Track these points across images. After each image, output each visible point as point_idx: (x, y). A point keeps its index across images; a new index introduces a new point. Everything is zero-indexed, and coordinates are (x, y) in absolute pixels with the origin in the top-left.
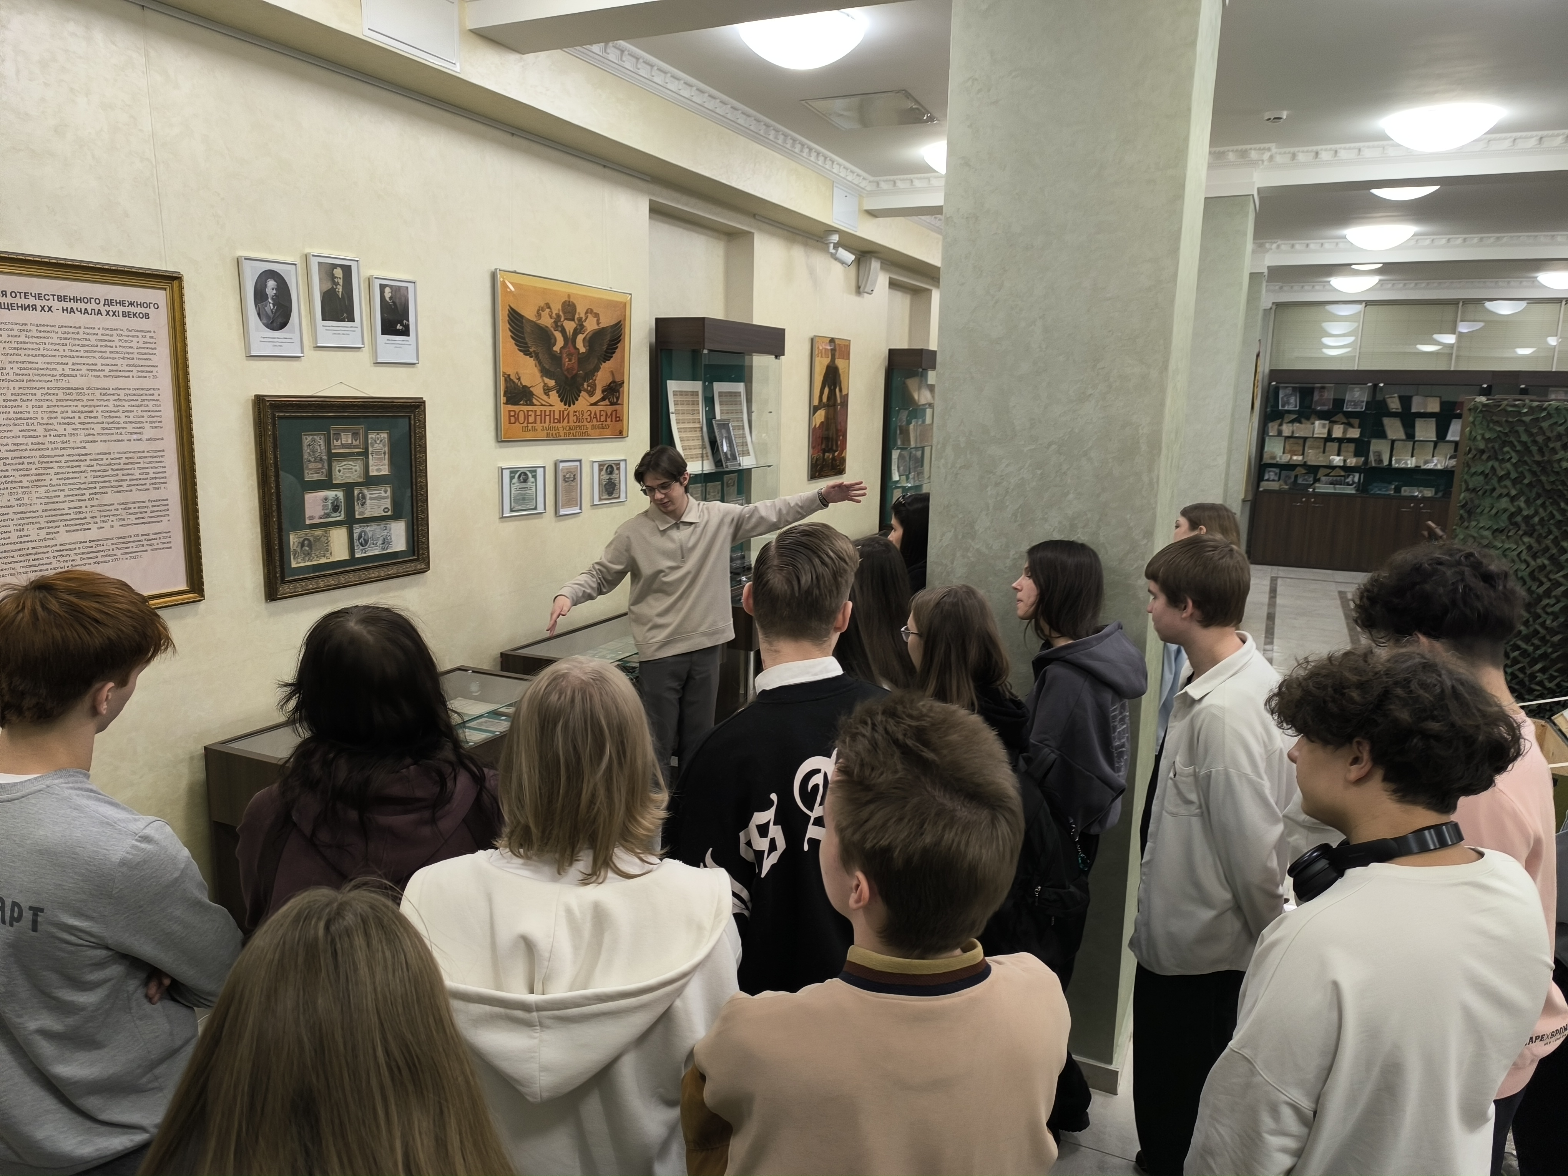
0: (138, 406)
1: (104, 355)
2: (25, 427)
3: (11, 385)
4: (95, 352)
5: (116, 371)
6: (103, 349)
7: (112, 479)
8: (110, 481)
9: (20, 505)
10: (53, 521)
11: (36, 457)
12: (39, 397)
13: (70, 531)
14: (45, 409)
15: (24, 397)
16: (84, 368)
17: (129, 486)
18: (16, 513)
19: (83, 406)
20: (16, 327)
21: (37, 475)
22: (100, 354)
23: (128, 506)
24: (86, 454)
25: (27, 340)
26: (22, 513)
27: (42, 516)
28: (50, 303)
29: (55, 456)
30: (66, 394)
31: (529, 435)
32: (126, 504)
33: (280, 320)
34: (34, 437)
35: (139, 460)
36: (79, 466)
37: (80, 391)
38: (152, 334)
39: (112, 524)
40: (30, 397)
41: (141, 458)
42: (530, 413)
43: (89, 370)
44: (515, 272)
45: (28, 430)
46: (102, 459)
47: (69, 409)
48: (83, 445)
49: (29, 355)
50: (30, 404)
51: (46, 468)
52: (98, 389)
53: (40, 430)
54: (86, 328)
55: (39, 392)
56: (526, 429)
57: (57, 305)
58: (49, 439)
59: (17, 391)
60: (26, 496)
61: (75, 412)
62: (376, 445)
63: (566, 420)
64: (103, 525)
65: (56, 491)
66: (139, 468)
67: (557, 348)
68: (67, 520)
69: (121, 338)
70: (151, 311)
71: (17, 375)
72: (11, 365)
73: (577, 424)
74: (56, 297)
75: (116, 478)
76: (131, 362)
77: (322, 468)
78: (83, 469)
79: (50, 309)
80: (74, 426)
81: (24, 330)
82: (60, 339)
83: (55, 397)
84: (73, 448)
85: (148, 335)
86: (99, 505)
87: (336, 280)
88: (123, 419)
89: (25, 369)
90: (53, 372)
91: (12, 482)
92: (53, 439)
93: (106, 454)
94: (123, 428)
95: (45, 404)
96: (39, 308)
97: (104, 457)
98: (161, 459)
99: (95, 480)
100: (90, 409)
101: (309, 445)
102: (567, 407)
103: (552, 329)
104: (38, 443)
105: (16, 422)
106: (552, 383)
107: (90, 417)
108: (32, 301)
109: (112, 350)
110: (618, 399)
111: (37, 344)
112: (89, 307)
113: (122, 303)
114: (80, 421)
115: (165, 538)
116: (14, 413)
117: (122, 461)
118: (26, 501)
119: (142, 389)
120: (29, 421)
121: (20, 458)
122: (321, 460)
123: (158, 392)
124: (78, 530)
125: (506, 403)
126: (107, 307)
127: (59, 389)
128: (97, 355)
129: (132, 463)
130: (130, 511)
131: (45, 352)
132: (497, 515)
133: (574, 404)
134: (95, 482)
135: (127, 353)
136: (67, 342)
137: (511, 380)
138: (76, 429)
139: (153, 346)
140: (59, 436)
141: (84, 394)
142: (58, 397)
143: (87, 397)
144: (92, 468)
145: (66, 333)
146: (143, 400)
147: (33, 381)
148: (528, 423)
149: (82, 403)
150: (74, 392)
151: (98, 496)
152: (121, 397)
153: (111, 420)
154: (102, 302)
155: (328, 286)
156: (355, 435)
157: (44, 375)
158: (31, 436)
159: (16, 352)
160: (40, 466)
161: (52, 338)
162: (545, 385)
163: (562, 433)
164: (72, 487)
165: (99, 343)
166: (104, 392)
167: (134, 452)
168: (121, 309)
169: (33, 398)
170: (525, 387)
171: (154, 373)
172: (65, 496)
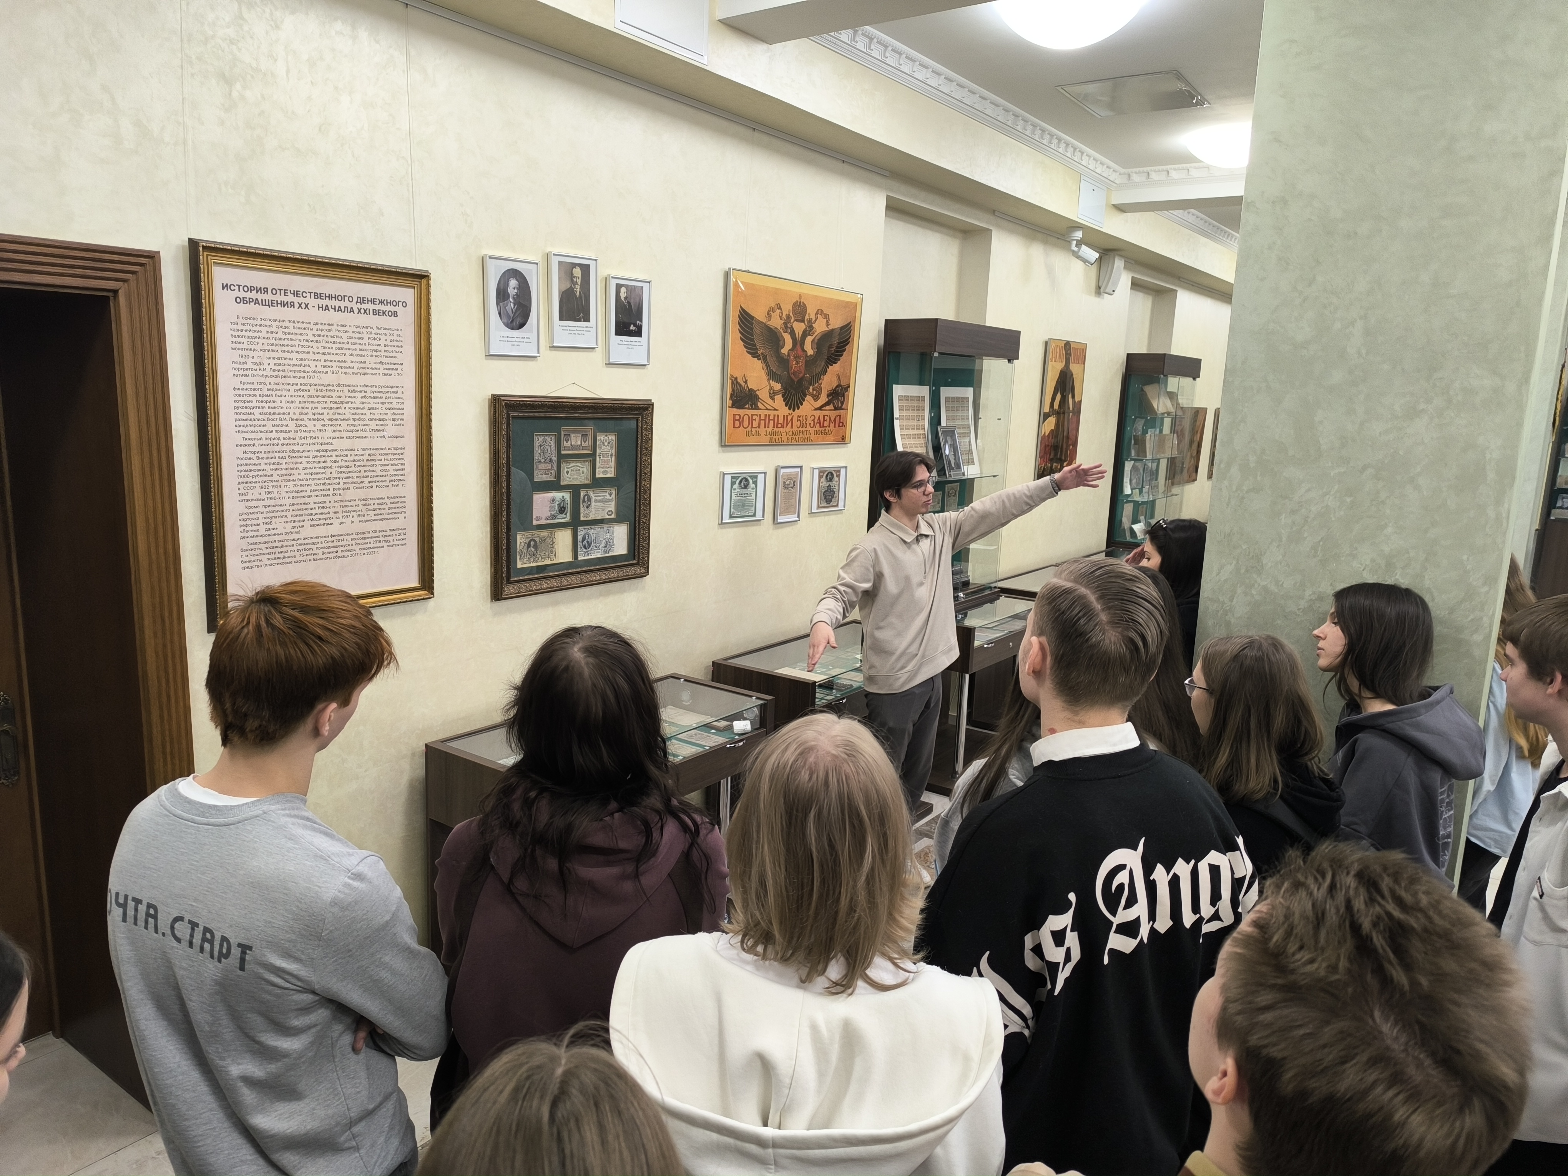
0: (383, 403)
1: (354, 352)
2: (278, 422)
3: (268, 380)
4: (345, 349)
5: (365, 368)
6: (353, 347)
7: (355, 475)
8: (353, 477)
9: (270, 499)
10: (299, 515)
11: (286, 452)
12: (292, 393)
13: (314, 526)
14: (297, 404)
15: (279, 393)
16: (334, 364)
17: (369, 482)
18: (265, 507)
19: (333, 403)
20: (274, 324)
21: (287, 469)
22: (351, 352)
23: (368, 502)
24: (332, 450)
25: (284, 336)
26: (271, 506)
27: (289, 510)
28: (307, 300)
29: (304, 451)
30: (317, 390)
31: (752, 440)
32: (366, 500)
33: (519, 321)
34: (286, 432)
35: (381, 457)
36: (326, 462)
37: (330, 388)
38: (399, 332)
39: (353, 519)
40: (284, 393)
41: (382, 455)
42: (754, 417)
43: (339, 367)
44: (748, 272)
45: (280, 425)
46: (347, 456)
47: (320, 406)
48: (330, 441)
49: (285, 352)
50: (282, 399)
51: (295, 463)
52: (346, 386)
53: (292, 425)
54: (338, 325)
55: (292, 388)
56: (750, 434)
57: (313, 302)
58: (299, 434)
59: (273, 387)
60: (275, 490)
61: (324, 408)
62: (603, 447)
63: (790, 425)
64: (344, 520)
65: (303, 486)
66: (381, 465)
67: (785, 351)
68: (312, 515)
69: (370, 336)
70: (400, 309)
71: (274, 370)
72: (269, 361)
73: (801, 429)
74: (313, 295)
75: (358, 474)
76: (378, 360)
77: (551, 469)
78: (329, 464)
79: (307, 306)
80: (322, 423)
81: (282, 327)
82: (314, 335)
83: (307, 393)
84: (321, 444)
85: (395, 333)
86: (342, 501)
87: (575, 280)
88: (368, 416)
89: (281, 365)
90: (307, 369)
91: (263, 476)
92: (303, 434)
93: (350, 450)
94: (368, 425)
95: (298, 400)
96: (297, 305)
97: (348, 453)
98: (401, 457)
99: (340, 475)
100: (339, 406)
101: (541, 446)
102: (791, 411)
103: (782, 331)
104: (289, 438)
105: (270, 417)
106: (778, 386)
107: (338, 414)
108: (290, 298)
109: (361, 347)
110: (842, 403)
111: (293, 340)
112: (342, 304)
113: (373, 301)
114: (328, 417)
115: (400, 534)
116: (269, 408)
117: (365, 458)
118: (275, 495)
119: (388, 387)
120: (282, 416)
121: (272, 452)
122: (551, 461)
123: (402, 390)
124: (321, 525)
125: (732, 407)
126: (359, 305)
127: (311, 385)
128: (348, 352)
129: (373, 460)
130: (370, 507)
131: (300, 349)
132: (716, 521)
133: (798, 408)
134: (339, 478)
135: (375, 351)
136: (321, 339)
137: (737, 382)
138: (325, 425)
139: (399, 344)
140: (308, 431)
141: (333, 391)
142: (310, 394)
143: (336, 394)
144: (337, 464)
145: (320, 330)
146: (387, 398)
147: (288, 377)
148: (752, 427)
149: (332, 400)
150: (324, 388)
151: (341, 492)
152: (369, 394)
153: (357, 417)
154: (355, 300)
155: (568, 285)
156: (584, 436)
157: (298, 371)
158: (283, 431)
159: (274, 348)
160: (290, 460)
161: (307, 335)
162: (771, 388)
163: (785, 438)
164: (318, 482)
165: (350, 341)
166: (352, 389)
167: (377, 449)
168: (371, 307)
169: (287, 393)
170: (751, 390)
171: (399, 371)
172: (311, 491)
